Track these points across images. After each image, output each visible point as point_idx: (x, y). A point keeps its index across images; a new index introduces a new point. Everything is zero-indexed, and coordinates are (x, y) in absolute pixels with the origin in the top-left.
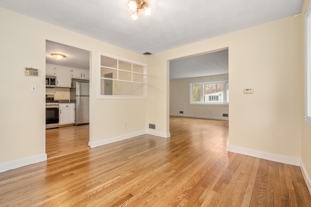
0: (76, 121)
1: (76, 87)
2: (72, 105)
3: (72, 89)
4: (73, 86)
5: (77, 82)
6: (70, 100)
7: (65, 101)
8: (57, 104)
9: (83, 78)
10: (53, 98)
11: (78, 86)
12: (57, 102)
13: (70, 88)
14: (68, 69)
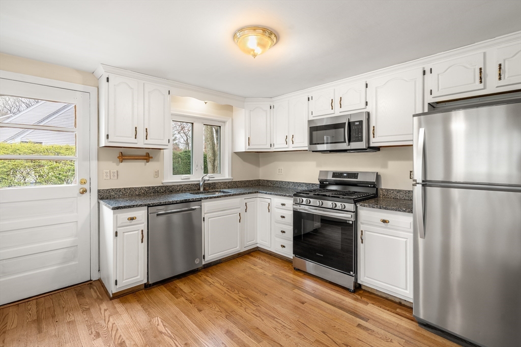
2: (405, 221)
9: (490, 88)
10: (374, 185)
14: (413, 70)
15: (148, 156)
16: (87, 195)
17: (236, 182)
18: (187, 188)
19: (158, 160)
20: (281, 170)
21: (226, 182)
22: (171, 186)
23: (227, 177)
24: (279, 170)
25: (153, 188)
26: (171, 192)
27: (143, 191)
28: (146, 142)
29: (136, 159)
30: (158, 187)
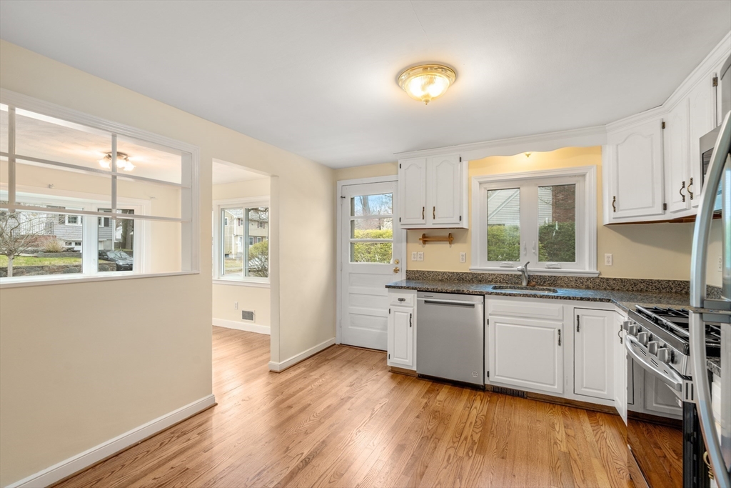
15: (451, 236)
16: (399, 272)
17: (608, 279)
18: (504, 280)
19: (465, 242)
21: (580, 278)
22: (480, 275)
23: (587, 270)
25: (458, 274)
26: (481, 281)
27: (446, 277)
28: (435, 221)
29: (441, 241)
30: (463, 274)
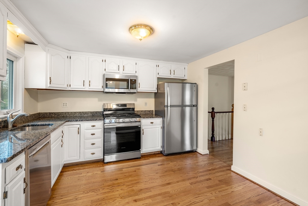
0: (163, 147)
1: (164, 91)
2: (158, 121)
3: (159, 95)
4: (159, 89)
5: (166, 84)
6: (155, 111)
7: (149, 113)
8: (138, 119)
9: (172, 77)
10: (133, 109)
11: (168, 89)
12: (139, 116)
13: (155, 93)
14: (153, 63)
20: (66, 104)
23: (21, 112)
24: (64, 104)
